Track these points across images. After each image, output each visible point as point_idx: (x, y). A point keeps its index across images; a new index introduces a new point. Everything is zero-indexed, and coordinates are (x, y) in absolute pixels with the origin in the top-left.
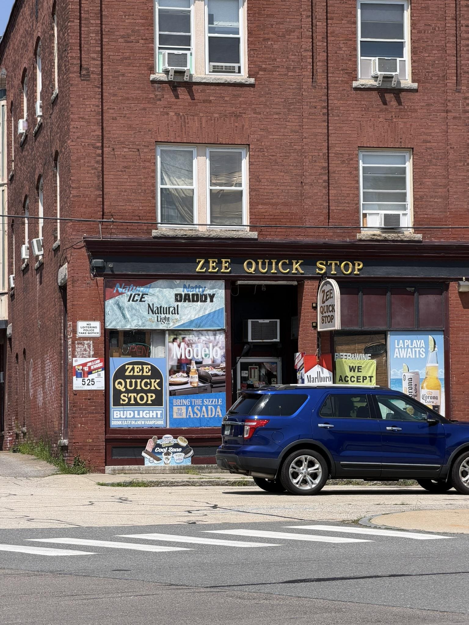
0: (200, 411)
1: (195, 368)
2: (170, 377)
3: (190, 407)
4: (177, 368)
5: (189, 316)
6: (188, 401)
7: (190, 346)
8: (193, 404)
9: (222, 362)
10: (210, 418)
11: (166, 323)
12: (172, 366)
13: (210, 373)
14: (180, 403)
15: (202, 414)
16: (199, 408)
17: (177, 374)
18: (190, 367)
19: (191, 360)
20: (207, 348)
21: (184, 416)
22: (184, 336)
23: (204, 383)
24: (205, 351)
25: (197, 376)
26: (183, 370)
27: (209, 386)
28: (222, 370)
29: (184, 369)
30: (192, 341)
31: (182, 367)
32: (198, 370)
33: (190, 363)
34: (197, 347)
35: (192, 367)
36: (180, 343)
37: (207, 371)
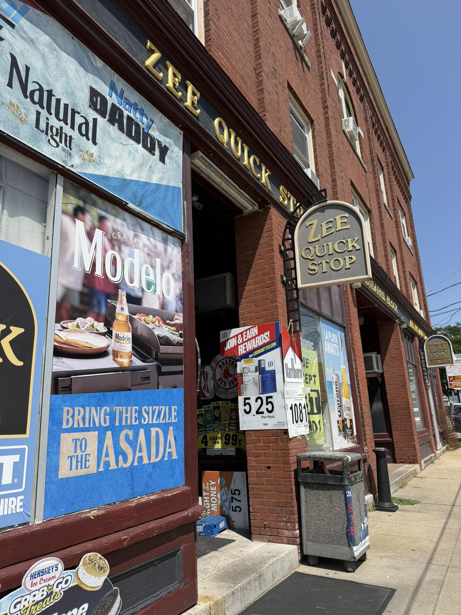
0: (133, 443)
1: (126, 312)
2: (58, 326)
3: (109, 434)
4: (82, 302)
5: (119, 166)
6: (106, 414)
7: (117, 248)
8: (117, 424)
9: (177, 312)
10: (154, 465)
11: (63, 150)
12: (68, 292)
13: (156, 332)
14: (84, 419)
15: (138, 454)
16: (131, 433)
17: (79, 320)
18: (115, 308)
19: (117, 287)
20: (152, 267)
21: (92, 467)
22: (103, 213)
23: (144, 359)
24: (148, 274)
25: (130, 335)
26: (96, 310)
27: (154, 369)
28: (177, 331)
29: (100, 308)
30: (122, 236)
31: (95, 301)
32: (131, 320)
33: (115, 296)
34: (131, 255)
35: (118, 306)
36: (93, 229)
37: (151, 326)
